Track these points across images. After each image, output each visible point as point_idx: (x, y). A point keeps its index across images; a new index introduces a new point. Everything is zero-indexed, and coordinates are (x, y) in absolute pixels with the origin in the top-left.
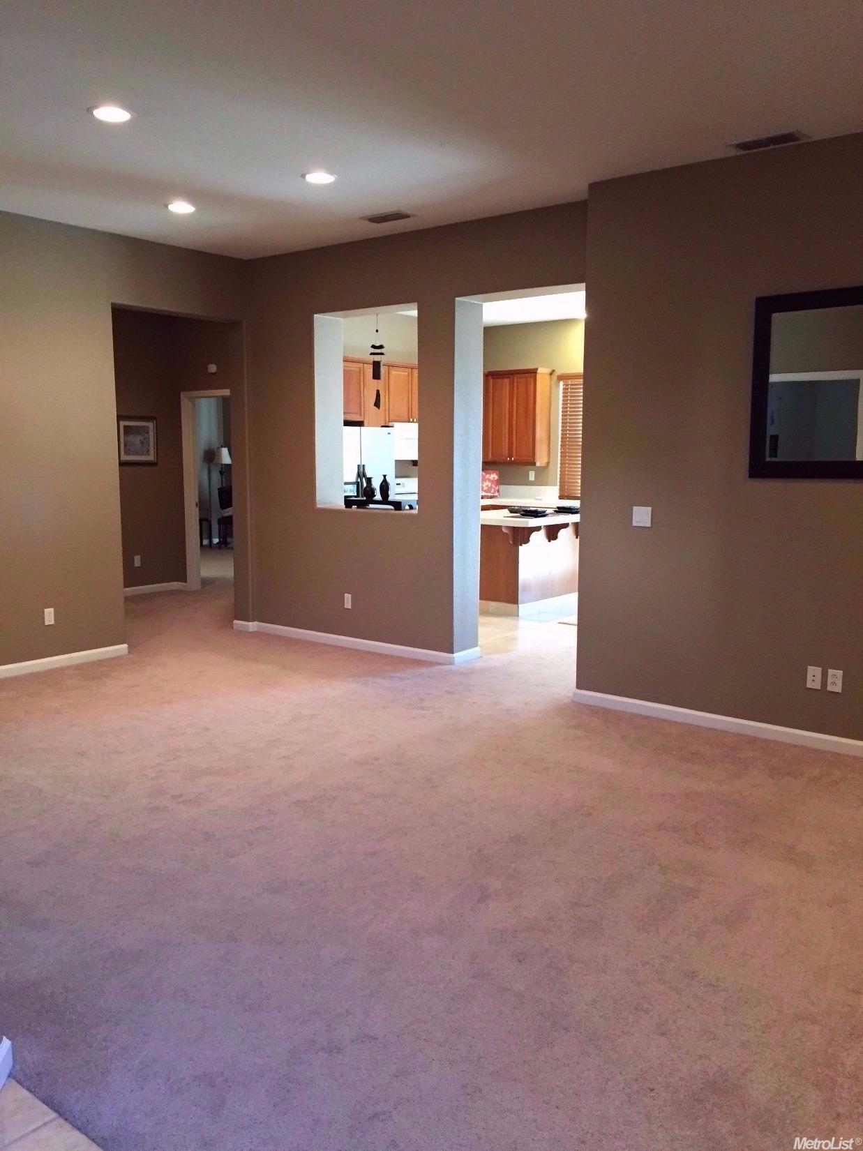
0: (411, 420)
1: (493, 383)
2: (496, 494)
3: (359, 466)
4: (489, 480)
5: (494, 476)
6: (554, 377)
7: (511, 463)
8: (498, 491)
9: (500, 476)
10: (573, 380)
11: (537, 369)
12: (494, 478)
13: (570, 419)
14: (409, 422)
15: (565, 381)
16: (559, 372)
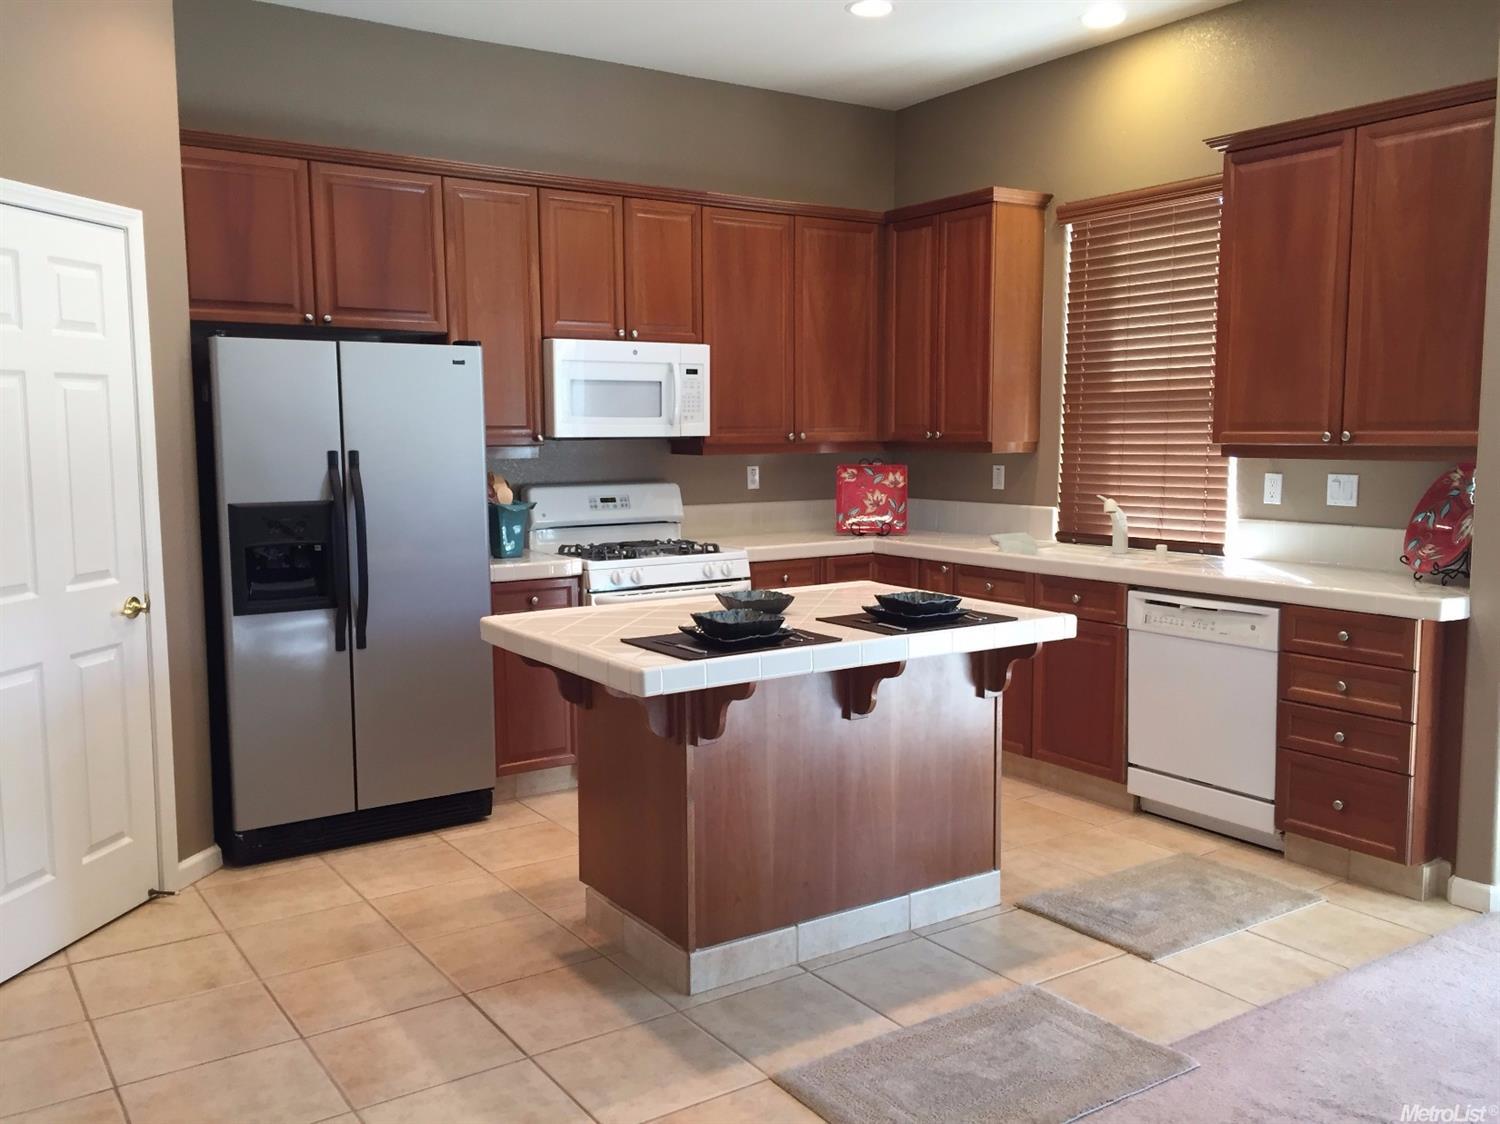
0: (622, 333)
1: (898, 237)
2: (899, 525)
3: (332, 455)
4: (883, 489)
5: (897, 478)
6: (1051, 215)
7: (934, 444)
8: (902, 517)
9: (910, 478)
10: (1095, 218)
11: (990, 191)
12: (896, 483)
13: (1089, 325)
14: (617, 338)
15: (1079, 221)
16: (1062, 199)
